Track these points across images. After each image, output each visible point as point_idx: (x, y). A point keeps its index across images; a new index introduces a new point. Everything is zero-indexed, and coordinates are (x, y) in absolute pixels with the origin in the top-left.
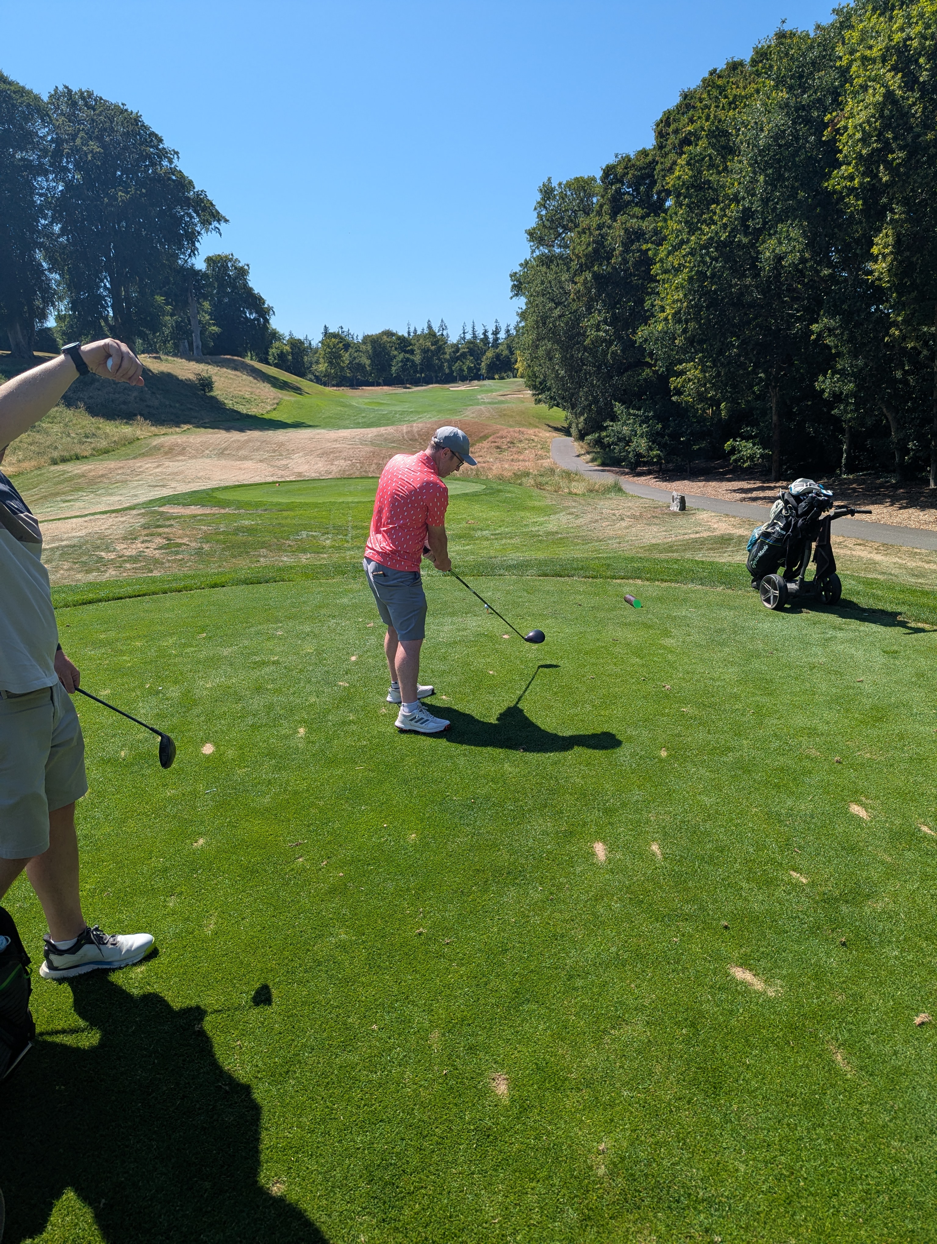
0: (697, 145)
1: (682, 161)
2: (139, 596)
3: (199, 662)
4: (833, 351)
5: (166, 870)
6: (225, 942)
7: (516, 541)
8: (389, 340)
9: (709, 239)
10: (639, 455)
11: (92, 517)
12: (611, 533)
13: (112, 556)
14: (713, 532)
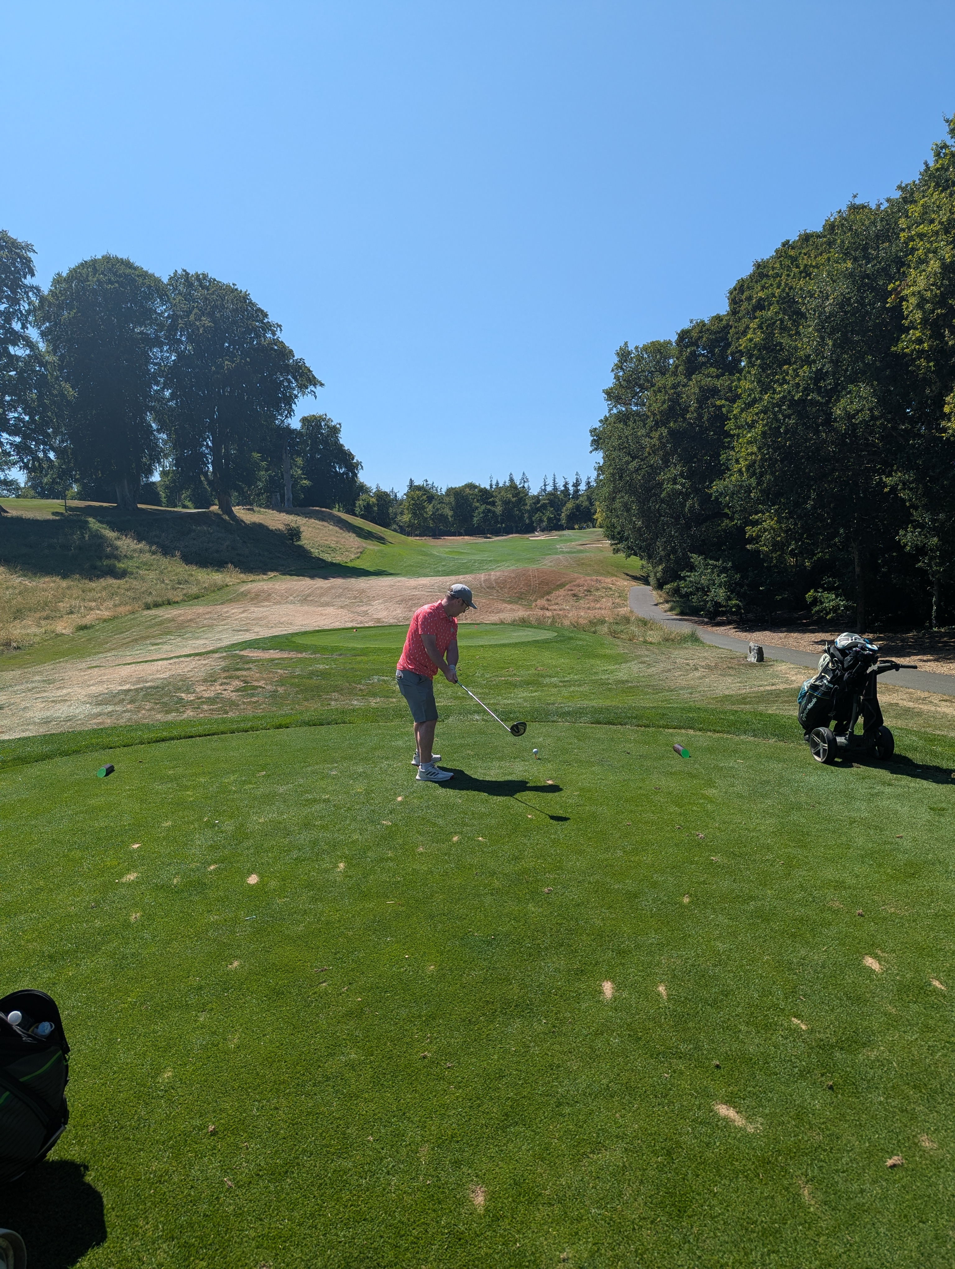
0: (768, 310)
1: (754, 325)
2: (209, 735)
3: (255, 799)
4: (907, 504)
5: (201, 988)
6: (245, 1056)
7: (585, 689)
8: (471, 492)
9: (781, 397)
10: (717, 605)
11: (177, 660)
12: (684, 683)
13: (191, 697)
14: (790, 685)
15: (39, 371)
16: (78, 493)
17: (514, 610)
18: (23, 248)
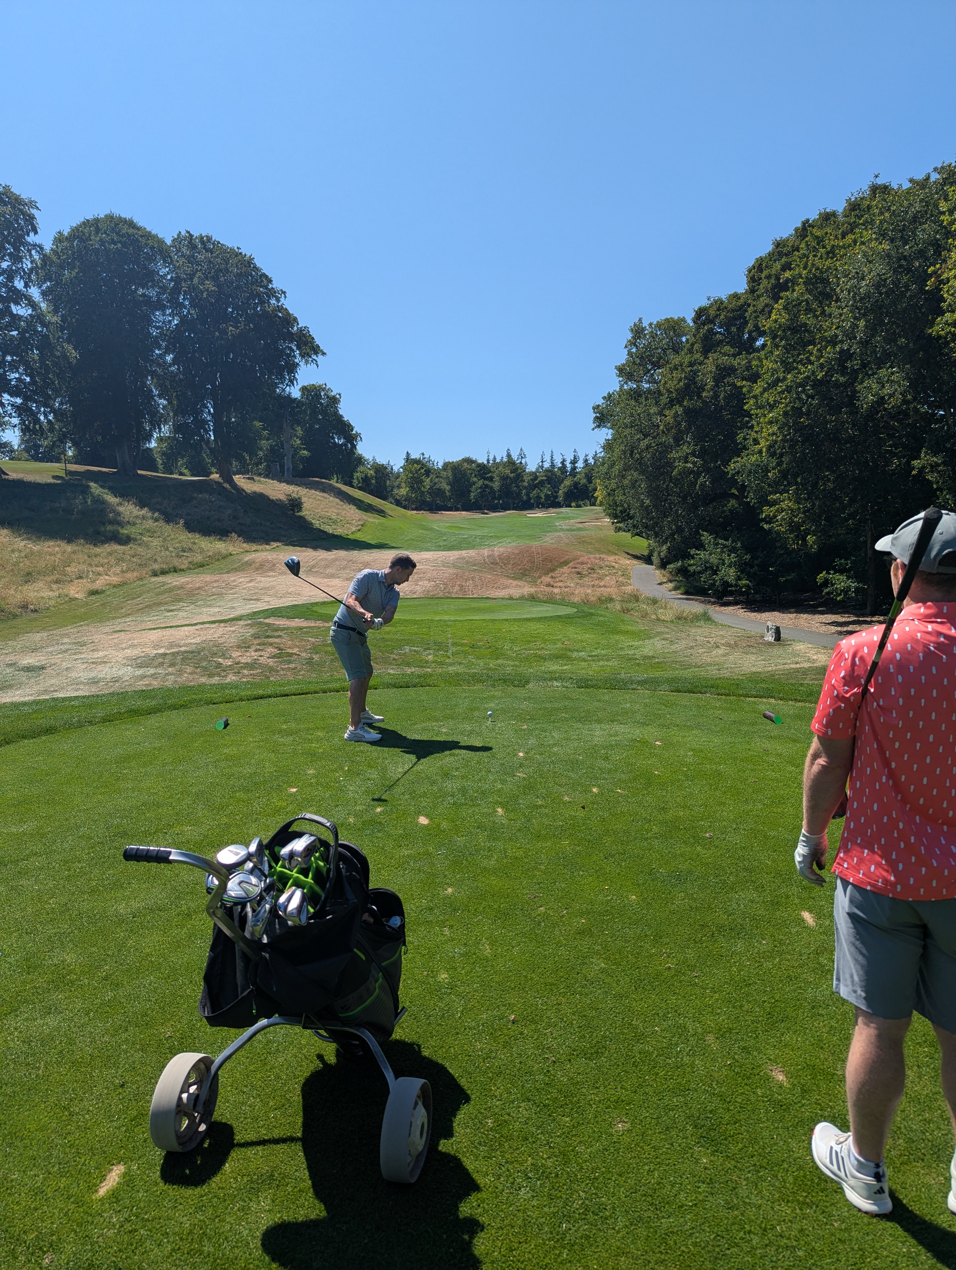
0: (794, 291)
1: (778, 306)
4: (935, 486)
5: (431, 909)
8: (469, 467)
9: (805, 378)
10: (726, 584)
11: (202, 626)
12: (709, 660)
13: (229, 662)
14: (813, 663)
15: (42, 331)
16: (74, 457)
17: (520, 586)
18: (26, 204)
